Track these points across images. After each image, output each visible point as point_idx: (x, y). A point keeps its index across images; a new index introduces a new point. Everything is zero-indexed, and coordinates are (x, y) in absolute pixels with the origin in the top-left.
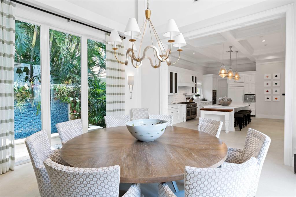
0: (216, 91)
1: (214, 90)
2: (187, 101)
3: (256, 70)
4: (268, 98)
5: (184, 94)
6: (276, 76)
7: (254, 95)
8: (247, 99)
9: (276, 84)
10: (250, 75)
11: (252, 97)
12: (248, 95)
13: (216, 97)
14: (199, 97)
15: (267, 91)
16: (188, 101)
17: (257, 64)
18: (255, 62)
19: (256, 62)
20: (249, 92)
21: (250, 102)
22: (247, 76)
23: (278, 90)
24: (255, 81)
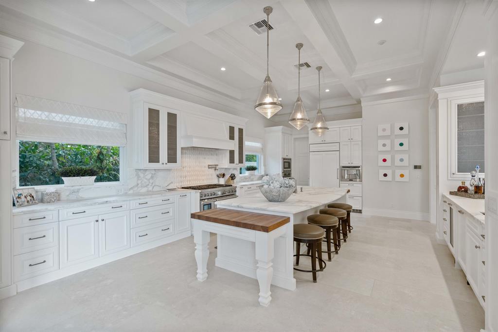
0: (290, 159)
1: (287, 157)
2: (219, 181)
3: (361, 117)
4: (385, 175)
5: (210, 167)
6: (401, 129)
7: (360, 168)
8: (346, 175)
9: (401, 144)
10: (350, 126)
11: (355, 172)
12: (348, 169)
13: (290, 171)
14: (256, 172)
15: (384, 160)
16: (222, 181)
17: (363, 104)
18: (359, 102)
19: (361, 99)
20: (349, 162)
21: (351, 182)
22: (346, 130)
23: (405, 157)
24: (361, 140)
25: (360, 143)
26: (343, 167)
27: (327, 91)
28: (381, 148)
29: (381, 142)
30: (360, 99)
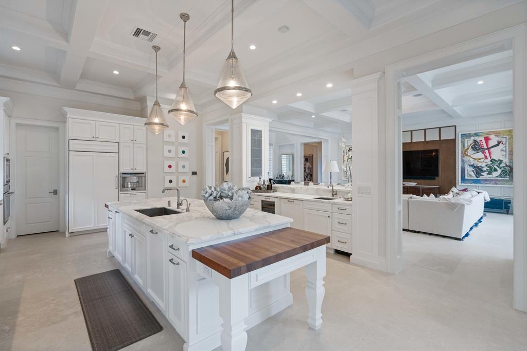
0: (10, 161)
4: (171, 181)
6: (184, 137)
7: (143, 175)
9: (183, 152)
11: (138, 180)
12: (129, 176)
15: (170, 167)
17: (148, 103)
20: (132, 168)
21: (134, 192)
22: (128, 128)
23: (187, 164)
24: (145, 142)
25: (144, 146)
26: (123, 174)
27: (116, 72)
28: (167, 154)
29: (167, 148)
30: (146, 97)
